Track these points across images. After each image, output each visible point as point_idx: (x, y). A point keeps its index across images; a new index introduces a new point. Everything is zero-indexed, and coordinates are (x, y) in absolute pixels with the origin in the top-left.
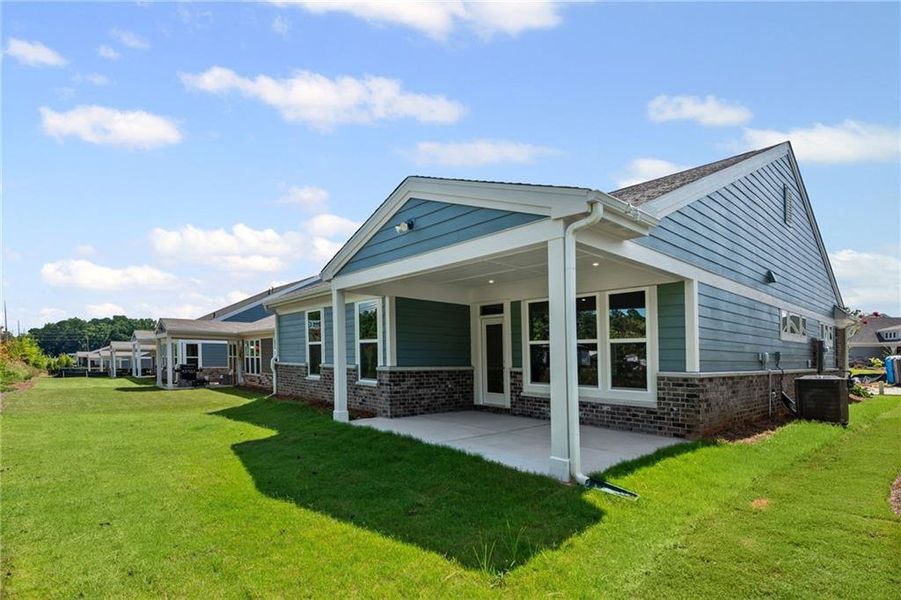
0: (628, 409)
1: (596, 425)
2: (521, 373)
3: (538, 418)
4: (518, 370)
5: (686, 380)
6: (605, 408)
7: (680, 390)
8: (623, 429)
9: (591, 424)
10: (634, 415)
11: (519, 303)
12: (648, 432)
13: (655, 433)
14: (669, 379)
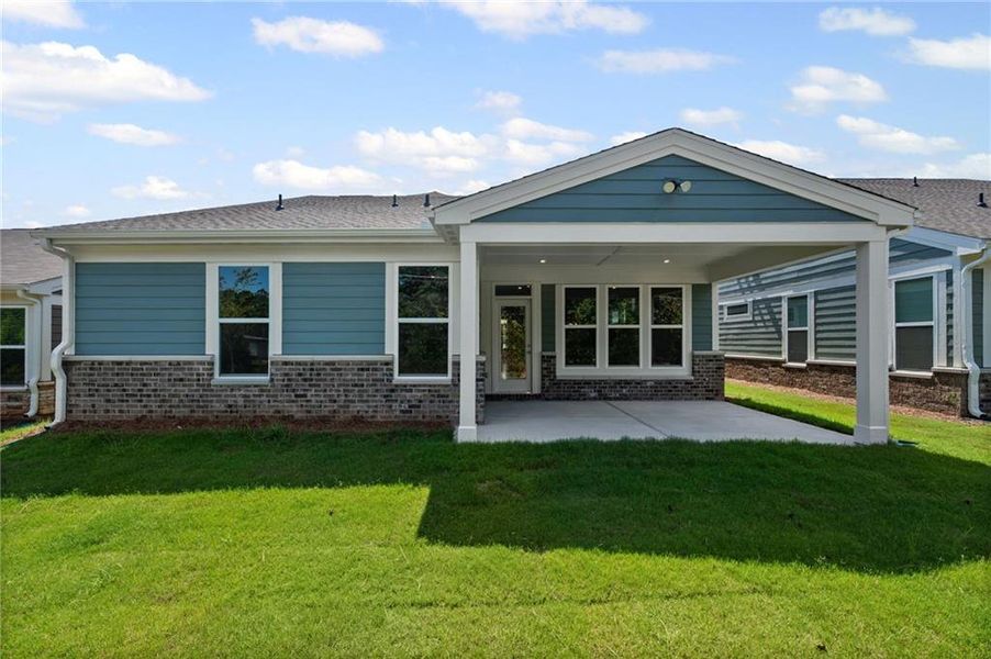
0: (669, 382)
1: (640, 399)
2: (555, 357)
3: (578, 399)
4: (550, 354)
5: (715, 356)
6: (649, 384)
7: (711, 364)
8: (665, 399)
9: (636, 399)
10: (675, 387)
11: (553, 286)
12: (686, 399)
13: (691, 399)
14: (703, 356)
